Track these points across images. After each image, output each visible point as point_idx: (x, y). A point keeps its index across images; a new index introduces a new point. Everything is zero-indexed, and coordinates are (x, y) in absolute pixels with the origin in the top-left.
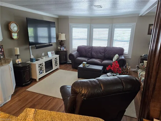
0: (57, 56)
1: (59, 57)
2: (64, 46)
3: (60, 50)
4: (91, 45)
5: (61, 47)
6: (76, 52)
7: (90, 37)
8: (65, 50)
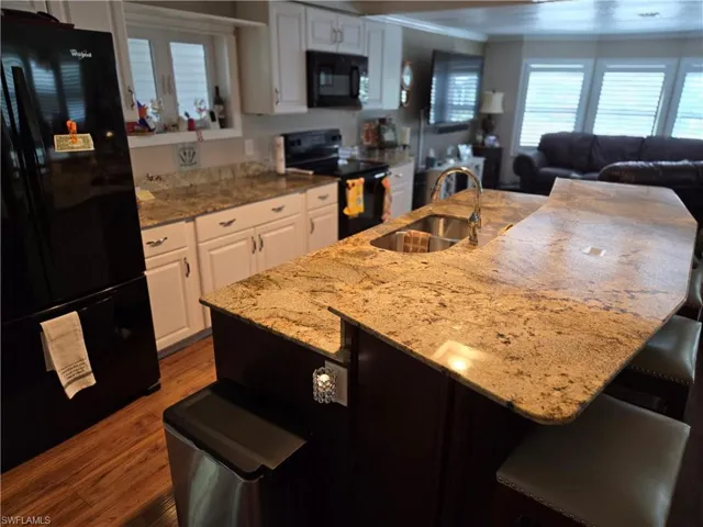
0: (480, 161)
1: (485, 162)
2: (495, 131)
3: (483, 143)
4: (587, 131)
5: (484, 137)
6: (536, 151)
7: (589, 103)
8: (497, 145)
